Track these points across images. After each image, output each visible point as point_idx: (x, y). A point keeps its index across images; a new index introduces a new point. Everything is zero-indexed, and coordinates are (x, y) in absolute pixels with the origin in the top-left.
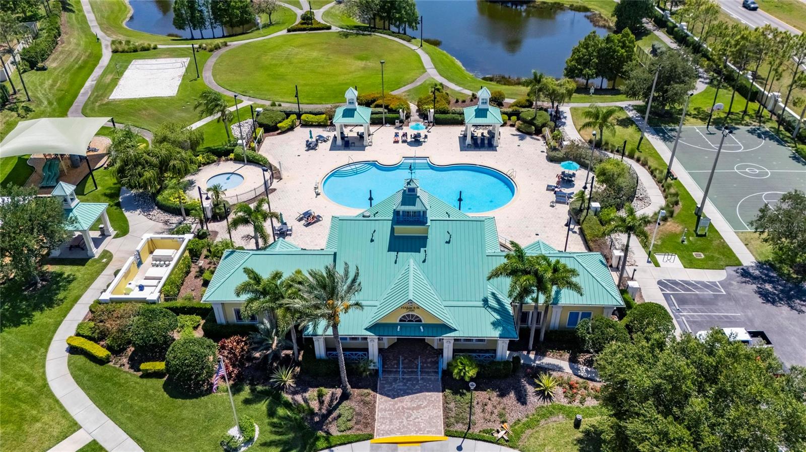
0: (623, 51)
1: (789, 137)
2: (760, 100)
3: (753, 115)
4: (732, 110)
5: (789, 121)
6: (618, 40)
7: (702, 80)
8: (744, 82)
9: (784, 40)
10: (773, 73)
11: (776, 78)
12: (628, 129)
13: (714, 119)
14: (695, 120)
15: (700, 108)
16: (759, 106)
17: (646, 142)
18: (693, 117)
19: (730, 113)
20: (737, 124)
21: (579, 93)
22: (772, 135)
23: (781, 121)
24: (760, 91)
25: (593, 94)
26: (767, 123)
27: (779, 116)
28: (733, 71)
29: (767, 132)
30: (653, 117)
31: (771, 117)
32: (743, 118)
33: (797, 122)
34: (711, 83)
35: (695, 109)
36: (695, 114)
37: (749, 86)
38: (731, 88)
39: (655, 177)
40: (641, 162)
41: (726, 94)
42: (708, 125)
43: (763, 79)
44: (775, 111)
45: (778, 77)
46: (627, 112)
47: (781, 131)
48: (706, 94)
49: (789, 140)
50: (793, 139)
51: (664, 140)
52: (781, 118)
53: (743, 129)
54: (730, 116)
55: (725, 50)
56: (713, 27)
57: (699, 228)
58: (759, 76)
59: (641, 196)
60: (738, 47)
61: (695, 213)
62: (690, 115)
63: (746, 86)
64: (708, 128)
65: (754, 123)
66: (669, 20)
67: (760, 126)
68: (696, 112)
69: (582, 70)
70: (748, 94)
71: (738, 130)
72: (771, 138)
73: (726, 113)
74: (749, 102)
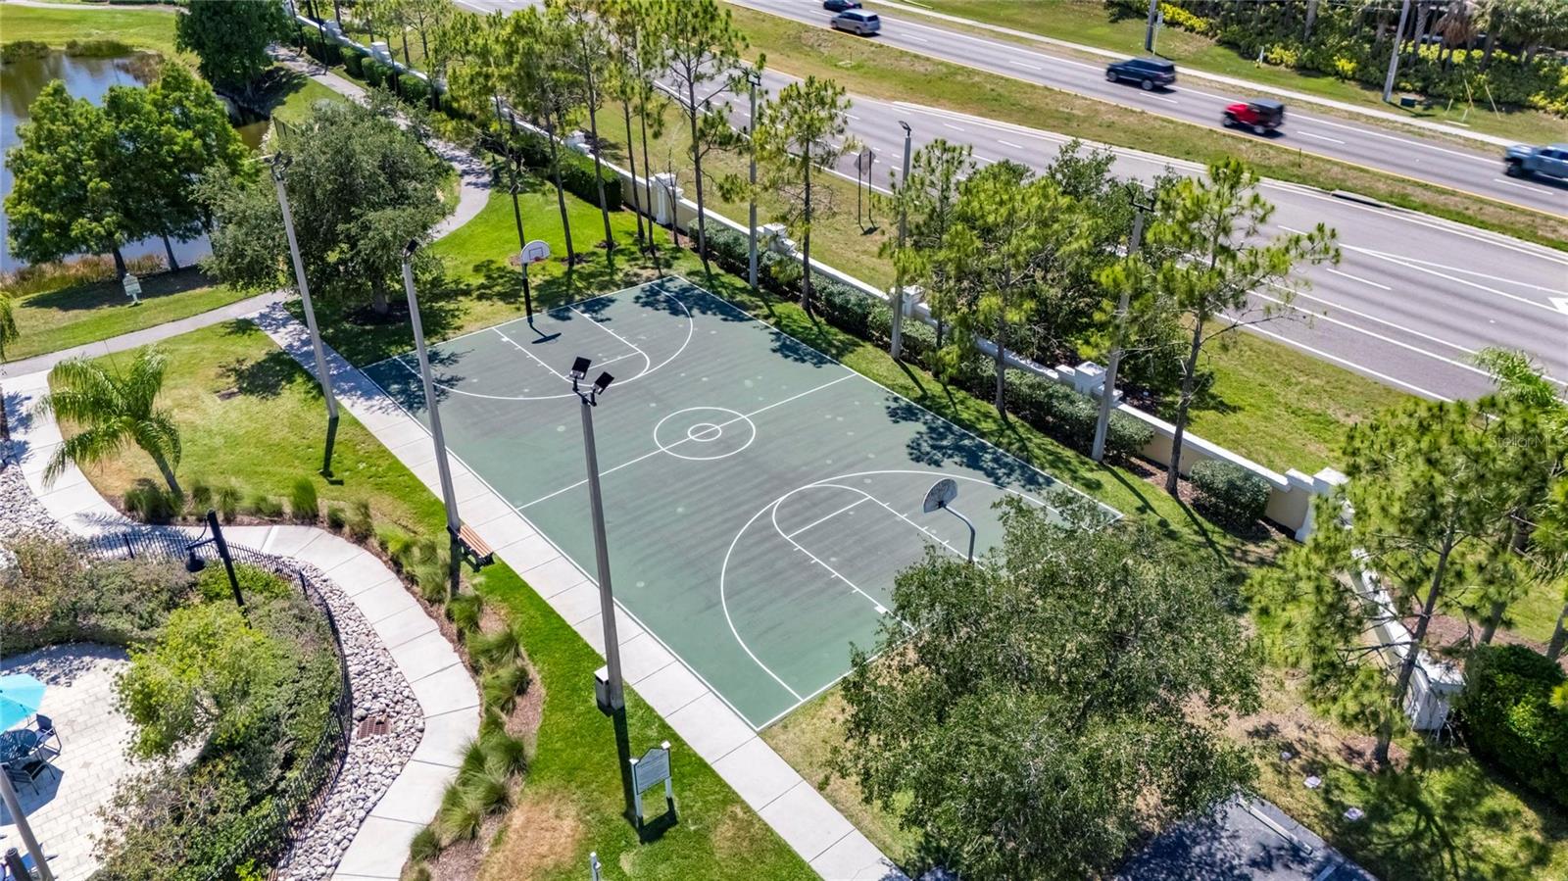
0: (188, 134)
1: (743, 290)
2: (634, 204)
3: (634, 249)
4: (576, 250)
5: (727, 245)
6: (155, 103)
7: (471, 179)
8: (576, 163)
9: (629, 18)
10: (636, 122)
11: (649, 132)
12: (279, 401)
13: (538, 288)
14: (486, 303)
15: (491, 262)
16: (636, 219)
17: (351, 430)
18: (480, 298)
19: (573, 258)
20: (603, 287)
21: (89, 307)
22: (703, 296)
23: (705, 247)
24: (624, 178)
25: (140, 296)
26: (676, 264)
27: (695, 236)
28: (533, 135)
29: (685, 290)
30: (357, 328)
31: (676, 242)
32: (611, 264)
33: (747, 243)
34: (496, 181)
35: (477, 269)
36: (482, 286)
37: (592, 171)
38: (549, 185)
39: (411, 580)
40: (347, 529)
41: (542, 205)
42: (529, 312)
43: (615, 146)
44: (680, 225)
45: (656, 128)
46: (268, 333)
47: (718, 275)
48: (494, 218)
49: (745, 298)
50: (754, 292)
51: (410, 407)
52: (701, 239)
53: (624, 297)
54: (576, 267)
55: (487, 77)
56: (445, 34)
57: (638, 799)
58: (602, 140)
59: (377, 706)
60: (517, 59)
61: (601, 706)
62: (467, 293)
63: (583, 173)
64: (530, 320)
65: (646, 273)
66: (342, 44)
67: (661, 277)
68: (481, 280)
69: (63, 228)
70: (597, 191)
71: (613, 305)
72: (705, 304)
73: (563, 260)
74: (610, 214)
